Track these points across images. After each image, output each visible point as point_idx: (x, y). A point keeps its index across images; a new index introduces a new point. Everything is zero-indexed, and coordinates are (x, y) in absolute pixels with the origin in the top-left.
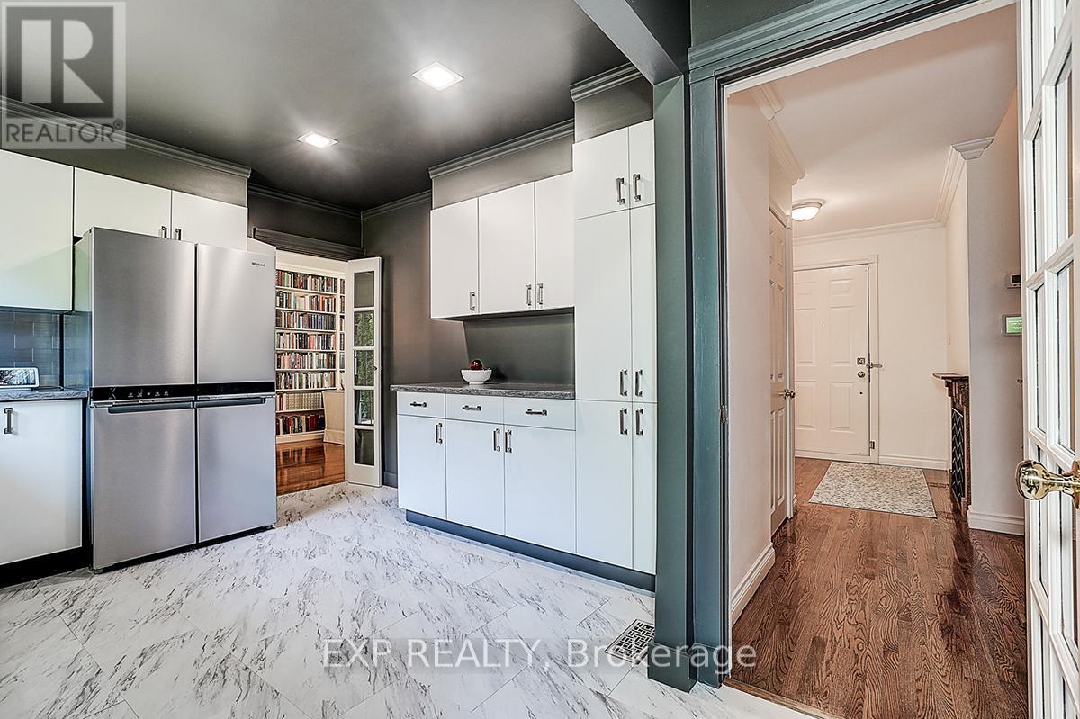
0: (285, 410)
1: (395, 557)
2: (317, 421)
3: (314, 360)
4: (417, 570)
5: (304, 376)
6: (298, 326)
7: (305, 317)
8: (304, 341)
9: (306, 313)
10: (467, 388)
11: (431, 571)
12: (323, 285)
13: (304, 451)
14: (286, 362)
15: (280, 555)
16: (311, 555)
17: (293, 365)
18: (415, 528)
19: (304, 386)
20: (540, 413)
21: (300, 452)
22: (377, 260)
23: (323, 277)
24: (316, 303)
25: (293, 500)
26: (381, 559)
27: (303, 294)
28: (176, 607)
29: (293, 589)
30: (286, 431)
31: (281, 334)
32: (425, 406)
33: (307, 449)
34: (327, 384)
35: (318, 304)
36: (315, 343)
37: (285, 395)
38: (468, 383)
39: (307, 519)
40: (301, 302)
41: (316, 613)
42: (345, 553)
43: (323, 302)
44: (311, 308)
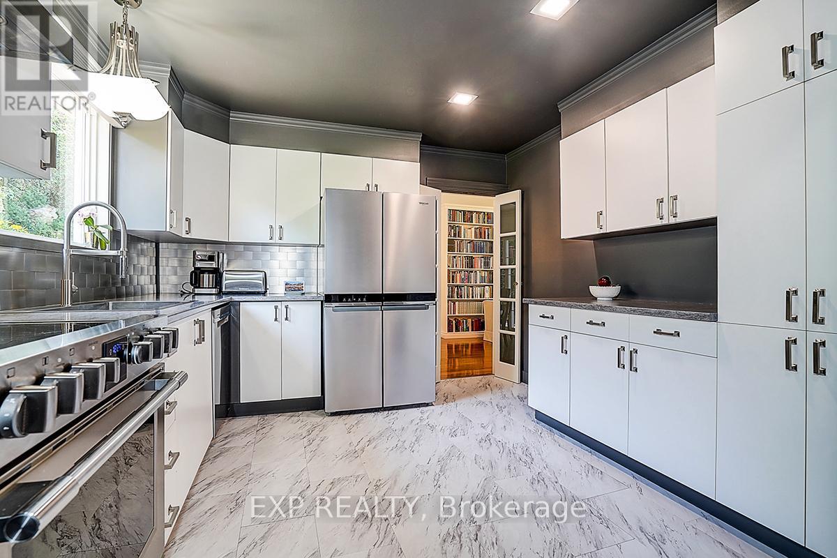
0: (457, 314)
1: (519, 452)
2: (479, 324)
3: (478, 277)
4: (537, 468)
5: (471, 288)
6: (467, 251)
7: (472, 244)
8: (470, 262)
9: (472, 241)
10: (594, 303)
11: (549, 474)
12: (484, 218)
13: (470, 346)
14: (458, 278)
15: (432, 428)
16: (453, 434)
17: (462, 280)
18: (542, 428)
19: (471, 296)
20: (672, 334)
21: (467, 346)
22: (519, 192)
23: (484, 213)
24: (480, 233)
25: (450, 385)
26: (507, 450)
27: (470, 227)
28: (360, 452)
29: (434, 460)
30: (457, 330)
31: (455, 257)
32: (553, 318)
33: (472, 345)
34: (487, 295)
35: (481, 233)
36: (479, 264)
37: (457, 303)
38: (595, 299)
39: (458, 402)
40: (468, 233)
41: (445, 487)
42: (479, 438)
43: (485, 232)
44: (476, 237)
